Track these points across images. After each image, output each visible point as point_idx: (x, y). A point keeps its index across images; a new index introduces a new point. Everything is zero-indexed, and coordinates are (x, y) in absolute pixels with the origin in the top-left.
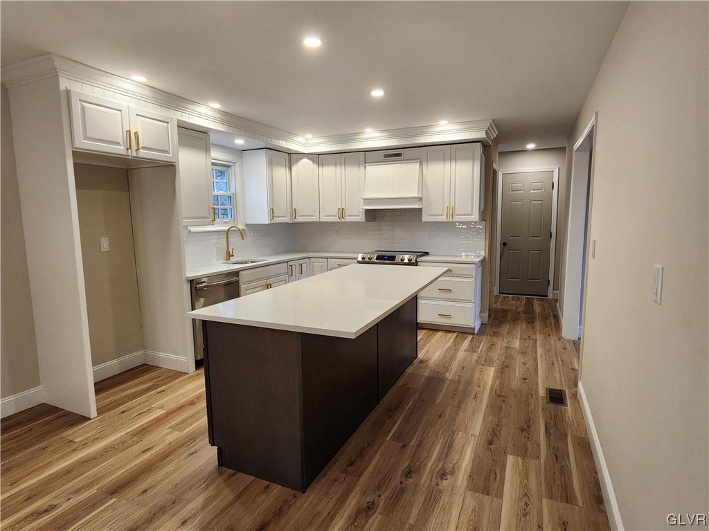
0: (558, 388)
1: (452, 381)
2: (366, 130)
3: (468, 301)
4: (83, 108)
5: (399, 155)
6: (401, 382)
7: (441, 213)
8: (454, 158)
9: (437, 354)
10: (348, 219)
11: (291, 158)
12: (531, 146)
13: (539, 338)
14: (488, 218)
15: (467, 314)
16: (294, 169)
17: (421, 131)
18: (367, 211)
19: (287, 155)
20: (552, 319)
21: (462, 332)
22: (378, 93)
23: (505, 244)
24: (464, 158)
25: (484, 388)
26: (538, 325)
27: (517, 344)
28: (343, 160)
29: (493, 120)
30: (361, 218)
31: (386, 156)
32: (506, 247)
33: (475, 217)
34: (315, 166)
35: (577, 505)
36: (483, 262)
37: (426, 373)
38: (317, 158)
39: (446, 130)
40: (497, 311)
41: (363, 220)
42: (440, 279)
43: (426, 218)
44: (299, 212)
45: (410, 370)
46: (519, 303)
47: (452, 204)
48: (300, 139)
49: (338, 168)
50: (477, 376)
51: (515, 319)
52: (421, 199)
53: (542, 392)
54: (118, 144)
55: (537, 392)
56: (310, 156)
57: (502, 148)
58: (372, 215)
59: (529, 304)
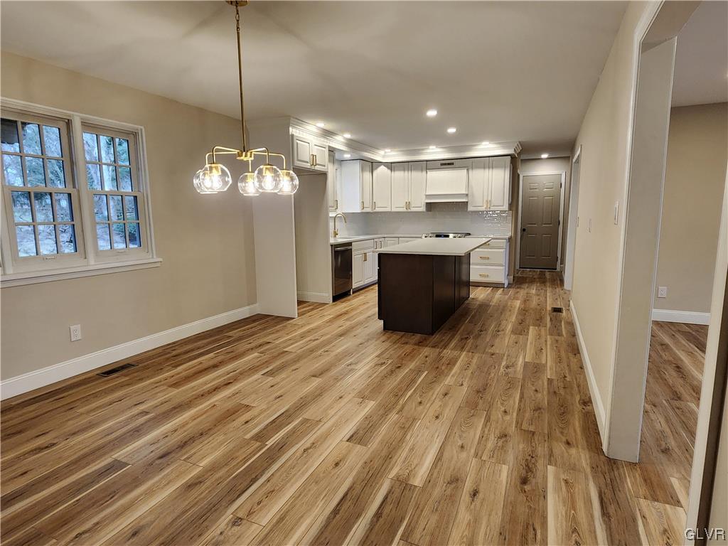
0: (559, 307)
1: (494, 306)
2: (431, 147)
3: (501, 265)
4: (297, 143)
5: (453, 164)
6: (463, 306)
7: (481, 205)
8: (491, 167)
9: (482, 296)
10: (413, 210)
11: (373, 165)
12: (545, 156)
13: (549, 290)
14: (514, 209)
15: (499, 274)
16: (375, 173)
17: (468, 148)
18: (427, 203)
19: (370, 164)
20: (558, 280)
21: (496, 286)
22: (452, 130)
23: (524, 230)
24: (498, 167)
25: (515, 307)
26: (548, 284)
27: (534, 292)
28: (410, 166)
29: (520, 142)
30: (423, 209)
31: (442, 164)
32: (525, 233)
33: (506, 207)
34: (389, 171)
35: (563, 336)
36: (510, 239)
37: (478, 303)
38: (391, 165)
39: (487, 148)
40: (519, 278)
41: (425, 210)
42: (477, 250)
43: (470, 208)
44: (378, 205)
45: (466, 302)
46: (534, 274)
47: (489, 199)
48: (382, 152)
49: (406, 172)
50: (509, 303)
51: (532, 281)
52: (467, 195)
53: (549, 308)
54: (307, 162)
55: (546, 309)
56: (386, 164)
57: (523, 157)
58: (430, 206)
59: (542, 274)
